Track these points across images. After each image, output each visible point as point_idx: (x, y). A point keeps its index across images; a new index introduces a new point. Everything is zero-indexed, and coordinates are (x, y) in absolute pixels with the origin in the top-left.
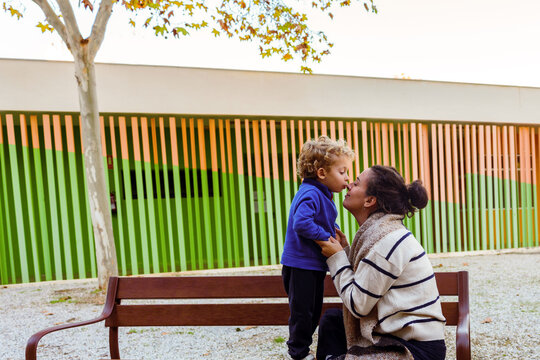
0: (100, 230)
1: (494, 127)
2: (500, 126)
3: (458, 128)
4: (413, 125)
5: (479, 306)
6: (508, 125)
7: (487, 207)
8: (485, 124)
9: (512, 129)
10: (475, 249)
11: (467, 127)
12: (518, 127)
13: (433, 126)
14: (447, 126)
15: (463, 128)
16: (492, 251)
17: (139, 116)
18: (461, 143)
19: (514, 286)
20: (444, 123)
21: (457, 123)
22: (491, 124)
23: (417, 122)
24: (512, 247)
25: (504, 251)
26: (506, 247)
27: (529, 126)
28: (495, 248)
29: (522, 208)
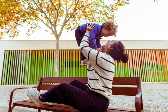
0: (57, 73)
1: (149, 50)
2: (150, 50)
3: (139, 51)
4: (127, 51)
5: (147, 96)
6: (153, 50)
7: (148, 71)
8: (146, 50)
9: (154, 51)
10: (146, 81)
11: (141, 51)
12: (155, 50)
13: (133, 51)
14: (136, 51)
15: (140, 51)
16: (151, 82)
17: (68, 50)
18: (140, 55)
19: (158, 91)
20: (135, 50)
21: (139, 50)
22: (148, 50)
23: (128, 50)
24: (157, 81)
25: (154, 82)
26: (155, 81)
27: (159, 50)
28: (152, 81)
29: (159, 71)
